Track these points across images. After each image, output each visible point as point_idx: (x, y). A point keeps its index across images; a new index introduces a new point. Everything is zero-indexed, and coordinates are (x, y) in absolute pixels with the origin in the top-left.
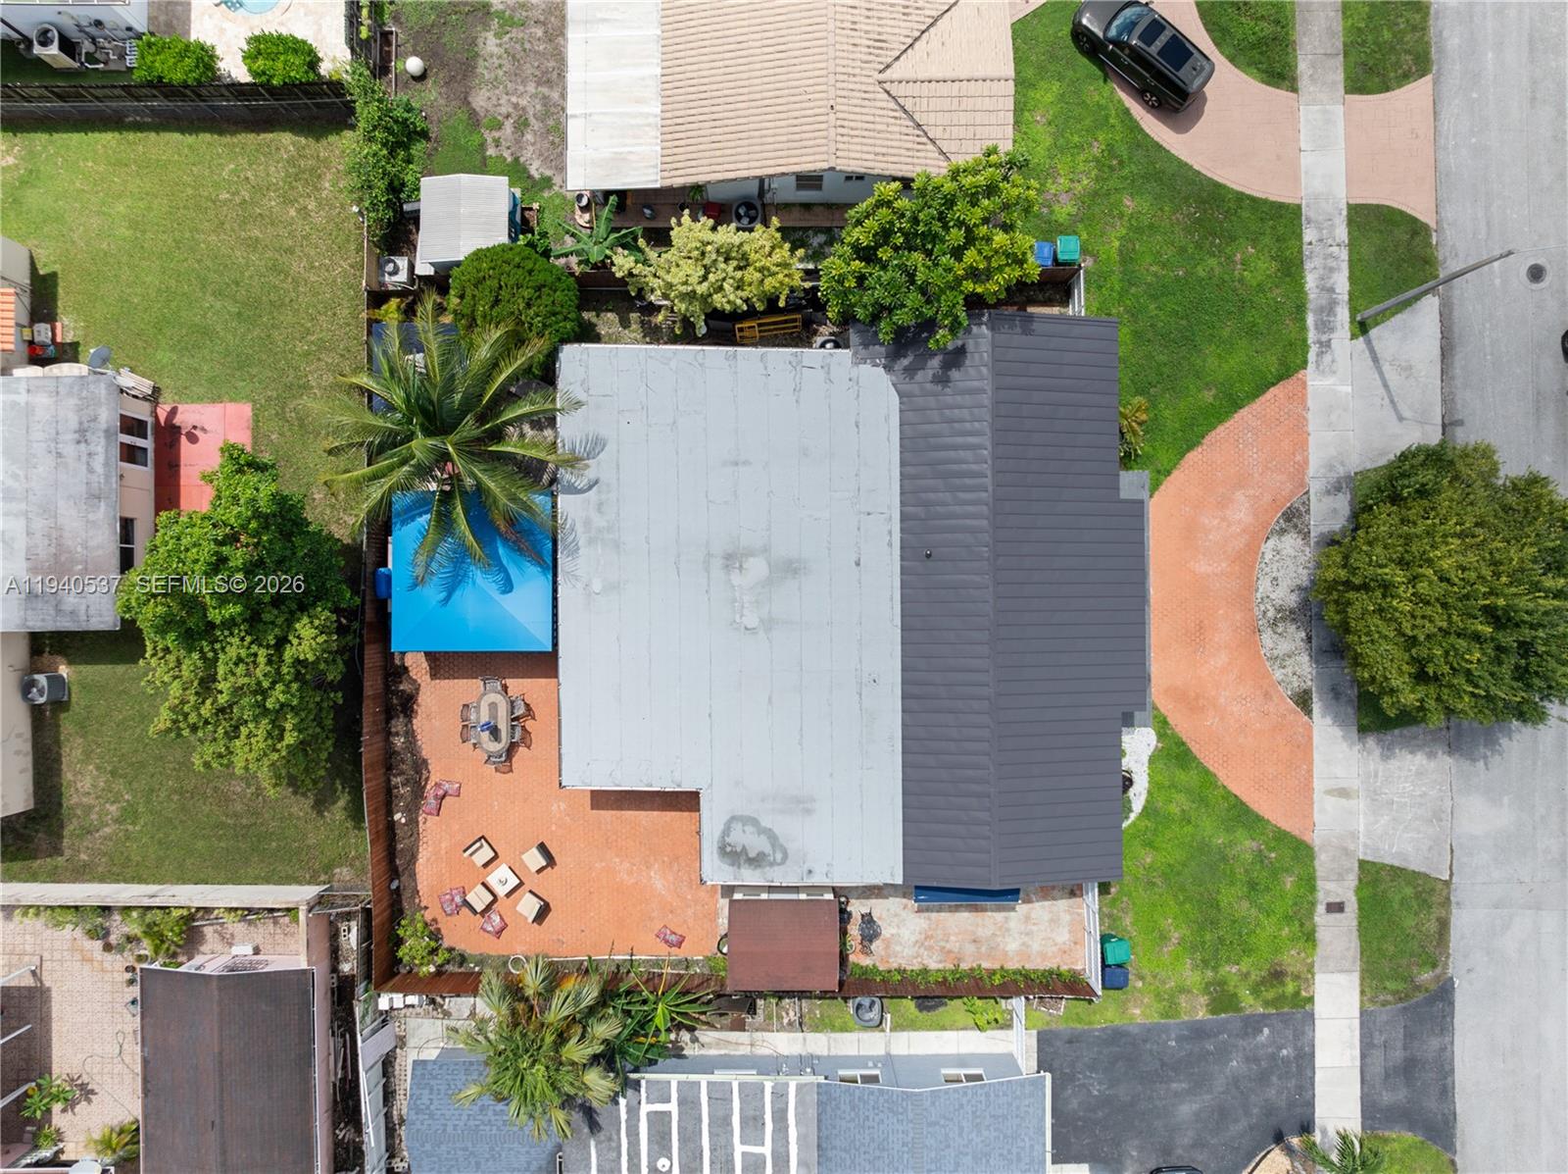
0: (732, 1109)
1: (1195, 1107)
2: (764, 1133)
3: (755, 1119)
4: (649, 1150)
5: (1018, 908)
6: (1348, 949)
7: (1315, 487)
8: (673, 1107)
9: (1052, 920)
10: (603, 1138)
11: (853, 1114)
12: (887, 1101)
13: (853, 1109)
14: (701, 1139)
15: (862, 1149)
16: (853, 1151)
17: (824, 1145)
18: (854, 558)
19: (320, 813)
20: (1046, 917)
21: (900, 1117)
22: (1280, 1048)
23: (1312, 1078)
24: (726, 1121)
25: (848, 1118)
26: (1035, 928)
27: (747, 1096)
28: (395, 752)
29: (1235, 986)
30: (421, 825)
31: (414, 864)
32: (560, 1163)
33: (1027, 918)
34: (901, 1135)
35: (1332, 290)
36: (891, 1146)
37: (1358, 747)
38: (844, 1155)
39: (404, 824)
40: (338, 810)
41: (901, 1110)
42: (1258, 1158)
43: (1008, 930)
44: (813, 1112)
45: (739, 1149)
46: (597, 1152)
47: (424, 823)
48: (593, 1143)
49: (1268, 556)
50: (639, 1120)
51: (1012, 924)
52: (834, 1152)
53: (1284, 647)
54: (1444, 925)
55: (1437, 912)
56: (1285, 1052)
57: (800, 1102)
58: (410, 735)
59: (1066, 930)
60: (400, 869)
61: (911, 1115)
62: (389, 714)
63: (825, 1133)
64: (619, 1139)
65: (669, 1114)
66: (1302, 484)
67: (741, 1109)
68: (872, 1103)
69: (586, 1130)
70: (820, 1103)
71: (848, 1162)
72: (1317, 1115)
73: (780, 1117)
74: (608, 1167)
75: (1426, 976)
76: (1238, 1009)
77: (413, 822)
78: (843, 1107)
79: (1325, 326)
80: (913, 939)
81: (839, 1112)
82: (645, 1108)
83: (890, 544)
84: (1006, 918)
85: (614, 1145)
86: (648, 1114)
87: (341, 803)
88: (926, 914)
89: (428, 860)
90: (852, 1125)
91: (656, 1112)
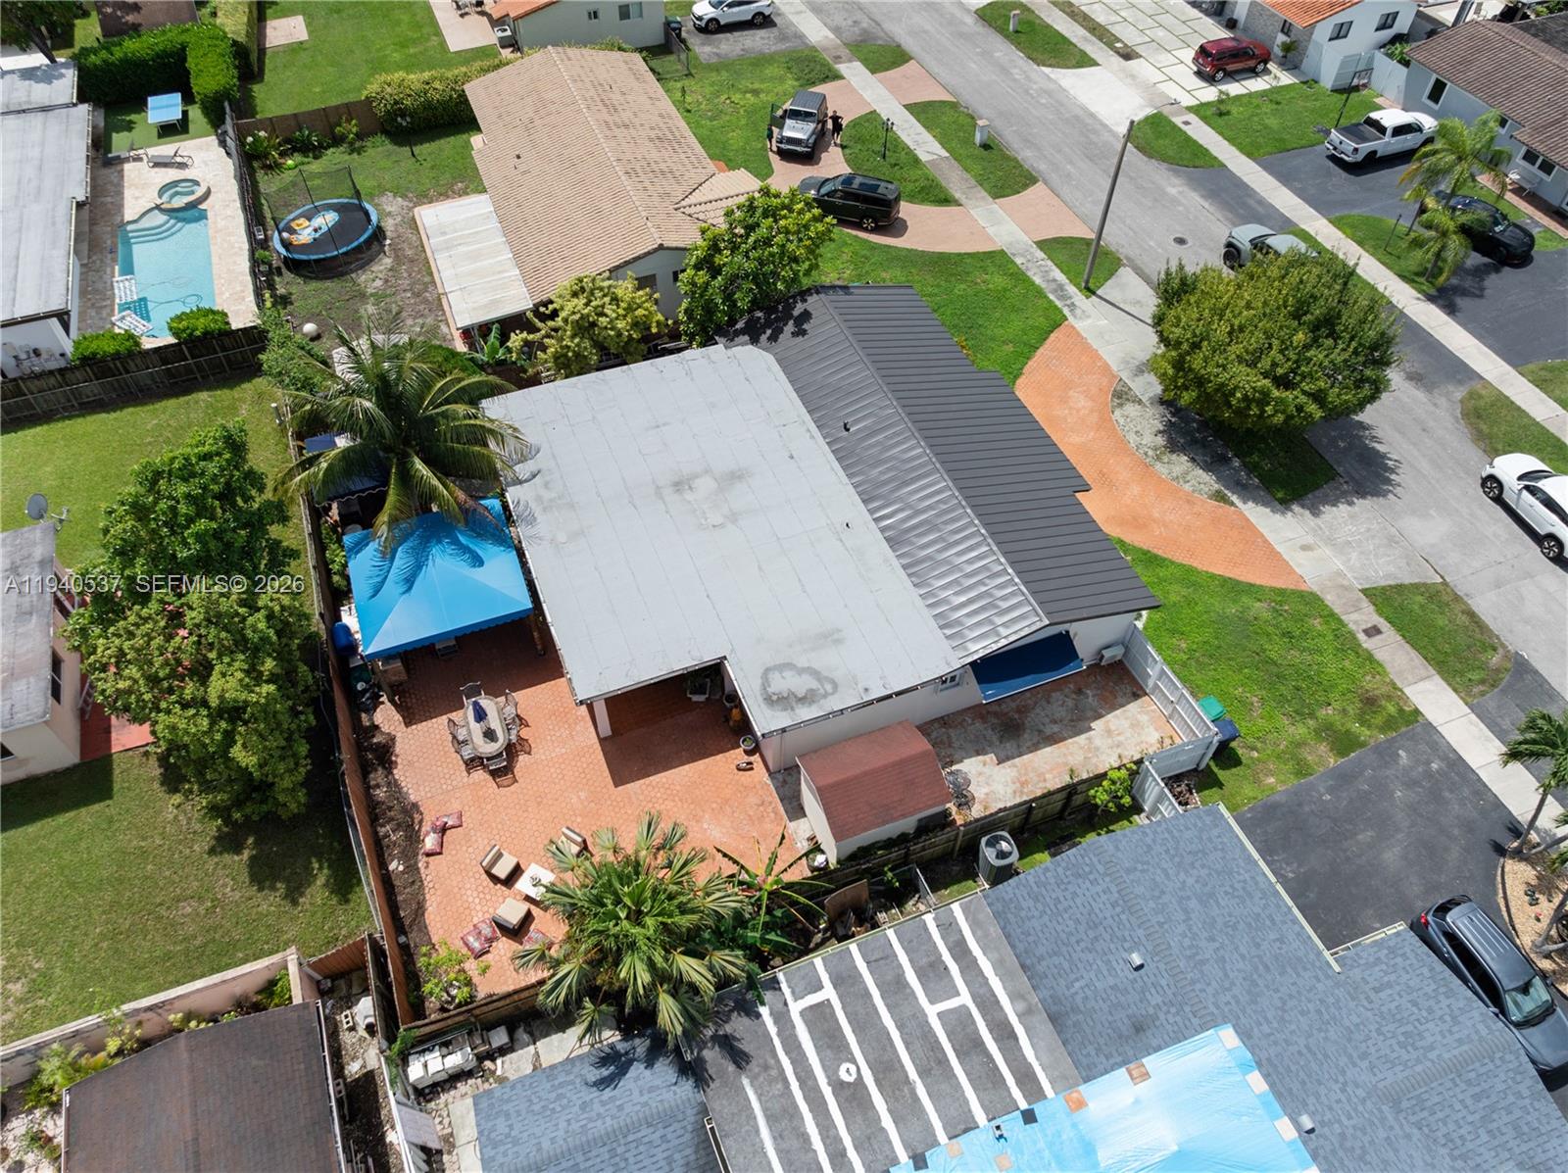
0: (900, 966)
1: (1397, 850)
2: (952, 980)
3: (932, 965)
4: (821, 1060)
5: (1093, 725)
6: (1412, 660)
7: (1125, 376)
8: (828, 992)
9: (1132, 726)
10: (757, 1070)
11: (1040, 907)
12: (1067, 869)
13: (1036, 900)
14: (880, 1017)
15: (1073, 940)
16: (1064, 949)
17: (1028, 962)
18: (787, 454)
19: (295, 903)
20: (1126, 724)
21: (1091, 877)
22: (1428, 763)
23: (1480, 779)
24: (900, 982)
25: (1036, 914)
26: (1121, 738)
27: (911, 941)
28: (378, 803)
29: (1343, 725)
30: (422, 871)
31: (423, 914)
32: (712, 1129)
33: (1109, 732)
34: (1104, 897)
35: (1055, 280)
36: (1101, 916)
37: (1290, 514)
38: (1056, 960)
39: (403, 872)
40: (318, 892)
41: (1087, 869)
42: (1499, 879)
43: (1097, 749)
44: (995, 930)
45: (932, 1011)
46: (756, 1092)
47: (427, 867)
48: (746, 1082)
49: (1122, 421)
50: (794, 1027)
51: (1098, 742)
52: (1044, 963)
53: (1177, 470)
54: (1471, 614)
55: (1457, 608)
56: (1434, 766)
57: (975, 925)
58: (394, 786)
59: (1152, 729)
60: (407, 922)
61: (1101, 868)
62: (365, 770)
63: (1021, 947)
64: (778, 1061)
65: (827, 1004)
66: (1114, 376)
67: (911, 961)
68: (1052, 881)
69: (731, 1068)
70: (997, 915)
71: (1066, 965)
72: (1515, 814)
73: (960, 951)
74: (777, 1106)
75: (1495, 660)
76: (1362, 745)
77: (412, 868)
78: (1024, 905)
79: (1064, 297)
80: (1010, 791)
81: (1023, 914)
82: (795, 1008)
83: (812, 437)
84: (1089, 739)
85: (774, 1073)
86: (802, 1013)
87: (321, 881)
88: (1009, 763)
89: (439, 904)
90: (1046, 918)
91: (811, 1007)
